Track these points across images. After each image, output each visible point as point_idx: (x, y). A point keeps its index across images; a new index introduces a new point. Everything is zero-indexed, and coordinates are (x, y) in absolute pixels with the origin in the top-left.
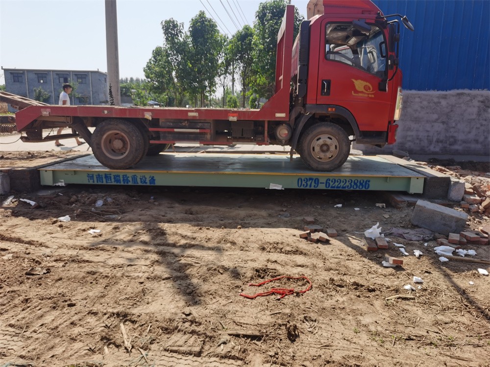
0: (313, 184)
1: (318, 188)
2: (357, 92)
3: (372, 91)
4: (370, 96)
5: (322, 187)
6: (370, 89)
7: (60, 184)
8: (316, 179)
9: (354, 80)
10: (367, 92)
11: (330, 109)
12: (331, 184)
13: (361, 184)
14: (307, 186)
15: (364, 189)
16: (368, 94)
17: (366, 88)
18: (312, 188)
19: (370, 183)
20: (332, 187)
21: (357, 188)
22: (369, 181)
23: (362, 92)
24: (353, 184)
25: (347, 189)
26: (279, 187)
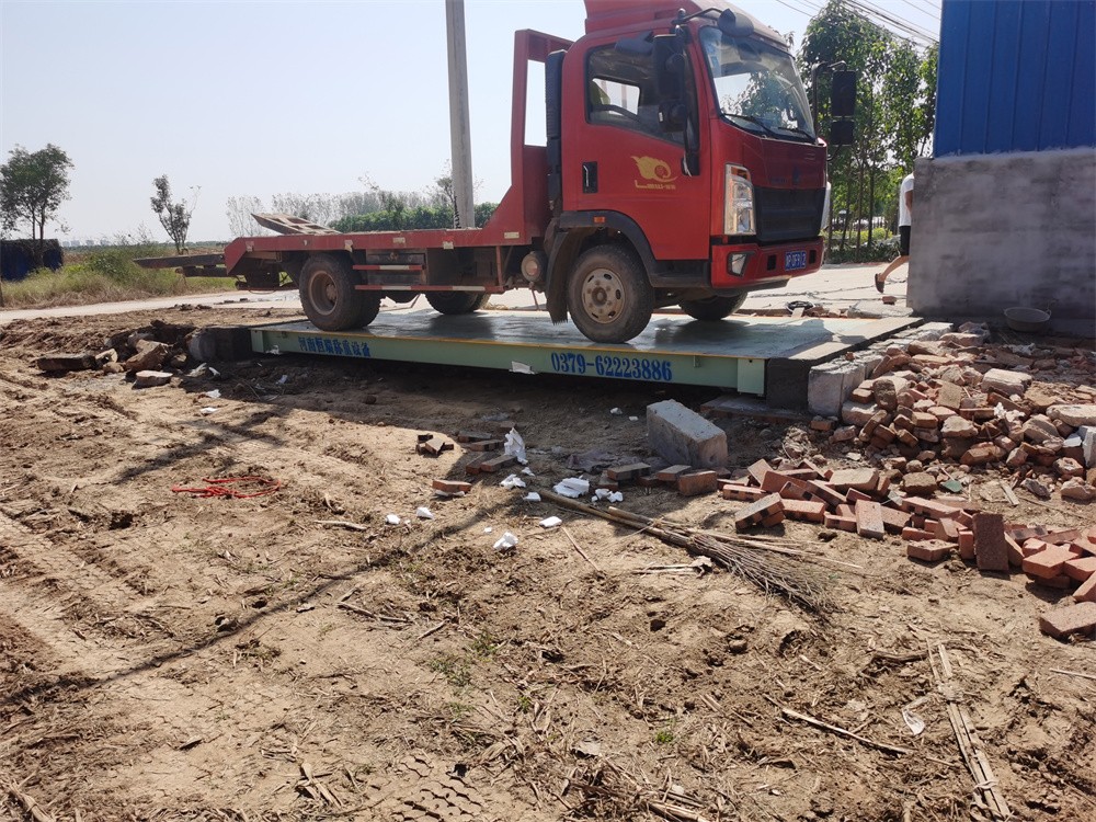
0: (577, 366)
1: (586, 374)
2: (644, 181)
3: (672, 176)
4: (668, 187)
5: (591, 372)
6: (666, 173)
7: (273, 351)
8: (579, 356)
9: (635, 158)
10: (660, 180)
11: (596, 219)
12: (606, 366)
13: (656, 369)
14: (567, 370)
15: (662, 380)
16: (664, 184)
17: (660, 172)
18: (577, 373)
19: (671, 368)
20: (608, 373)
21: (649, 377)
22: (669, 365)
23: (653, 181)
24: (641, 368)
25: (633, 378)
26: (525, 370)
